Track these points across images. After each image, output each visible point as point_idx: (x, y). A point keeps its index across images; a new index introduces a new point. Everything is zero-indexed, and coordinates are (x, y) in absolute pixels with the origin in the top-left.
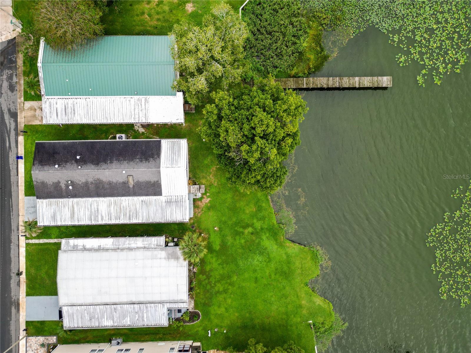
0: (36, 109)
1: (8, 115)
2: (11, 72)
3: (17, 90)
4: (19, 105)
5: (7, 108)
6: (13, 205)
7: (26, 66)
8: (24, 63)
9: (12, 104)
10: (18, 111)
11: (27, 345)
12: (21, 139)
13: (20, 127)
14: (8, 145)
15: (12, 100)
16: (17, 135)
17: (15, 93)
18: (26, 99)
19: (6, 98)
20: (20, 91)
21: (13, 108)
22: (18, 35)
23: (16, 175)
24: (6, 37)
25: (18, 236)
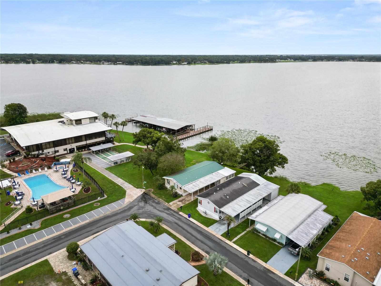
0: (176, 203)
2: (152, 200)
3: (161, 203)
4: (167, 205)
7: (157, 195)
10: (169, 207)
13: (176, 210)
16: (177, 213)
18: (168, 202)
19: (159, 207)
20: (163, 202)
21: (165, 208)
22: (145, 191)
23: (194, 224)
24: (140, 194)
25: (225, 242)
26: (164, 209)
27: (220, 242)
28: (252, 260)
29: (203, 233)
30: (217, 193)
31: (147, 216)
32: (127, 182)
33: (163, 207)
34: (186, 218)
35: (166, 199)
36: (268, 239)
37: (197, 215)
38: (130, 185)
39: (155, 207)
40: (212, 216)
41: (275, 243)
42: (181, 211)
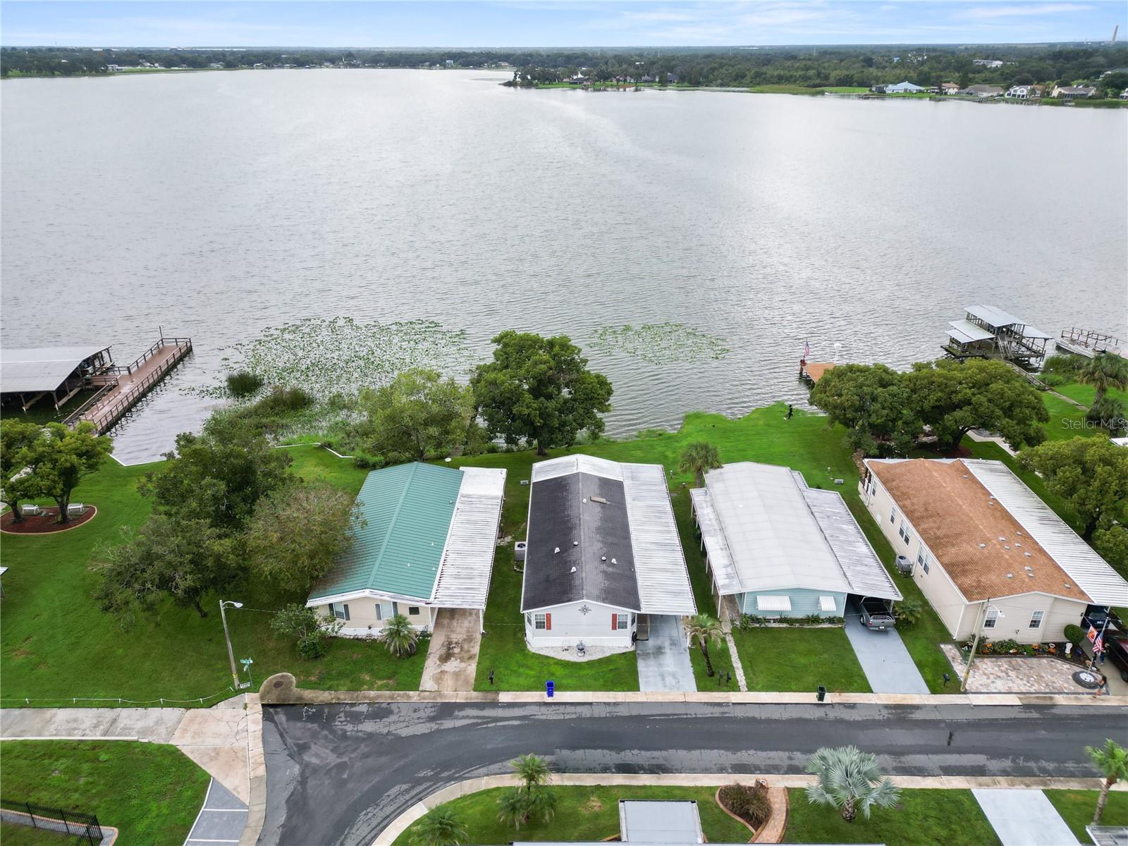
0: (441, 672)
1: (443, 721)
2: (342, 715)
3: (389, 704)
4: (424, 699)
5: (427, 724)
6: (662, 712)
7: (338, 685)
8: (330, 689)
9: (422, 714)
10: (439, 700)
11: (986, 691)
12: (504, 697)
13: (477, 698)
14: (516, 723)
15: (411, 713)
16: (495, 704)
17: (394, 707)
18: (415, 686)
19: (405, 724)
20: (392, 698)
21: (430, 712)
22: (262, 698)
23: (589, 707)
24: (254, 722)
25: (733, 704)
26: (431, 719)
27: (725, 713)
28: (841, 707)
29: (648, 716)
30: (575, 564)
31: (405, 787)
32: (124, 705)
33: (416, 715)
34: (546, 704)
35: (389, 678)
36: (797, 625)
37: (559, 671)
38: (155, 713)
39: (387, 734)
40: (602, 649)
42: (498, 691)
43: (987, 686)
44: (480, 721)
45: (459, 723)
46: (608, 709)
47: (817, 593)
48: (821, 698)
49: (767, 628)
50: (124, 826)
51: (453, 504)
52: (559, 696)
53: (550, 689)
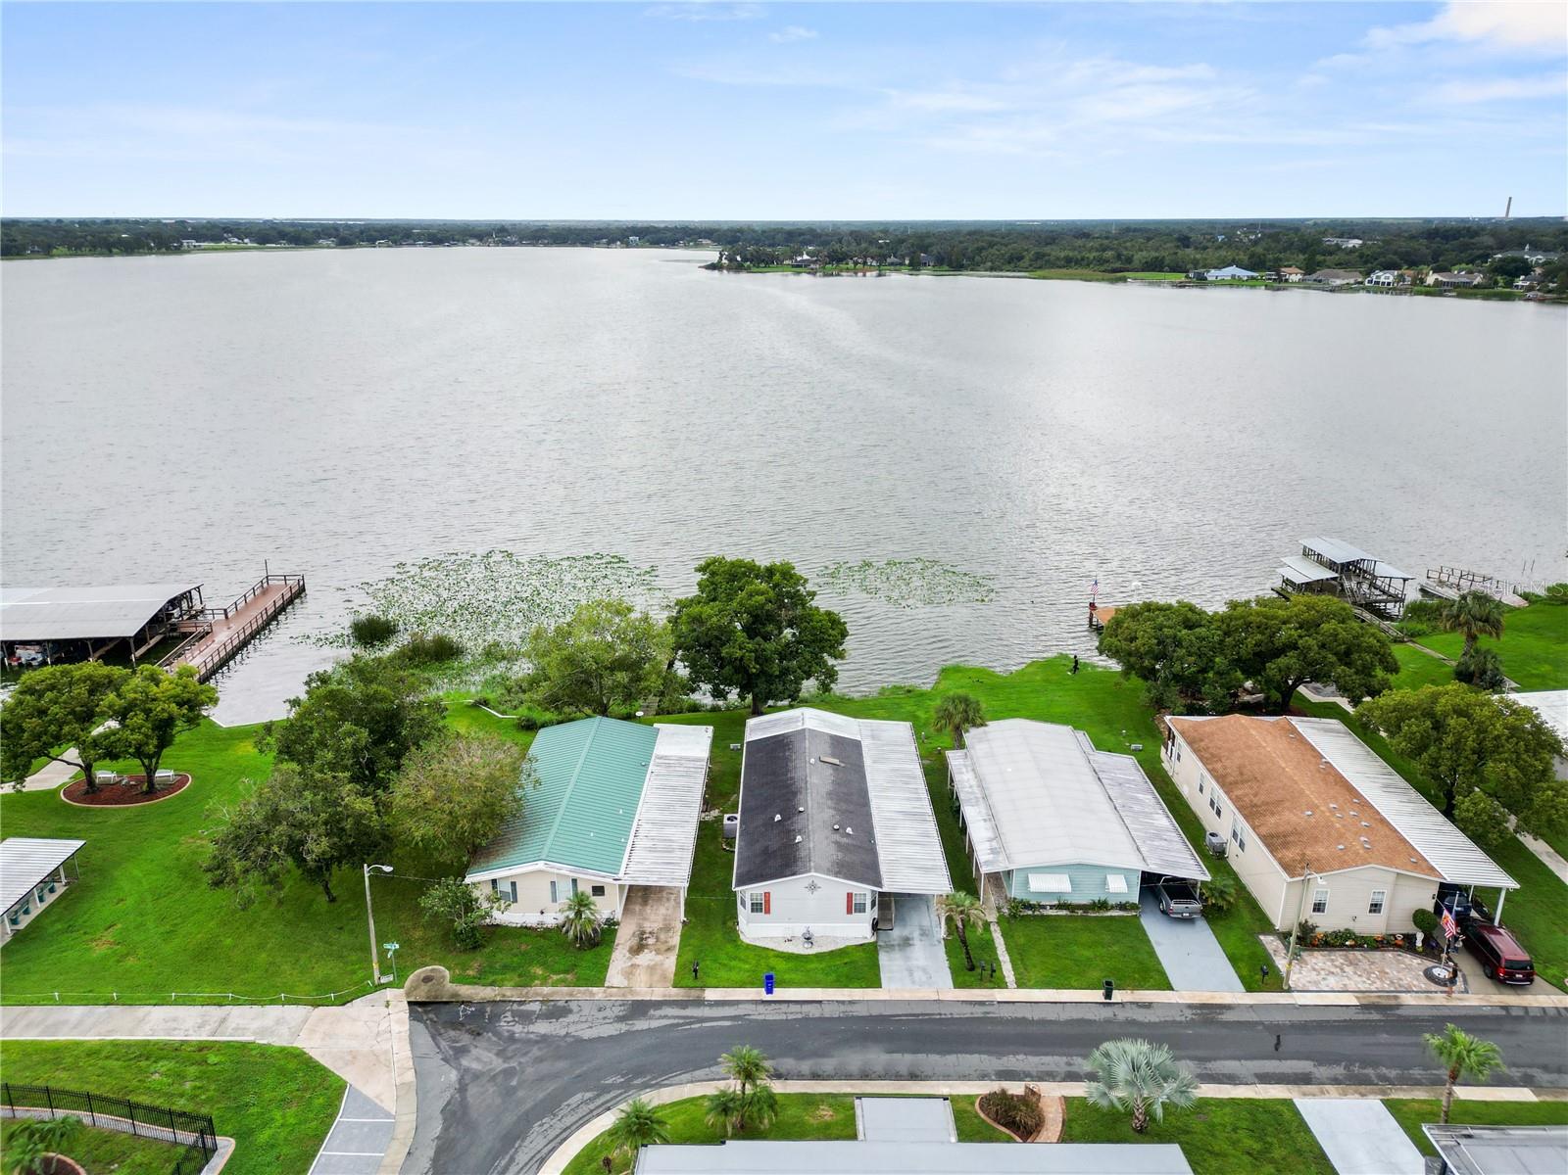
0: (632, 965)
1: (635, 1022)
2: (508, 1014)
3: (567, 1001)
4: (611, 996)
5: (615, 1024)
6: (909, 1012)
7: (502, 980)
8: (492, 984)
9: (608, 1013)
10: (630, 998)
11: (1315, 989)
12: (711, 994)
13: (678, 995)
14: (728, 1023)
15: (594, 1012)
16: (700, 1003)
17: (573, 1006)
18: (600, 981)
19: (586, 1025)
20: (571, 995)
21: (618, 1011)
22: (408, 994)
23: (818, 1005)
24: (398, 1022)
25: (999, 1002)
26: (620, 1019)
27: (988, 1013)
28: (1134, 1006)
29: (892, 1016)
30: (800, 832)
31: (588, 1095)
32: (236, 1002)
33: (601, 1015)
34: (763, 1002)
35: (566, 972)
36: (1080, 912)
37: (781, 965)
38: (274, 1012)
39: (565, 1036)
40: (835, 939)
41: (1109, 914)
42: (703, 987)
43: (1316, 983)
44: (681, 1021)
45: (655, 1024)
46: (843, 1008)
47: (1105, 869)
48: (1108, 995)
49: (1043, 916)
50: (242, 1136)
51: (646, 766)
52: (779, 993)
53: (770, 984)
